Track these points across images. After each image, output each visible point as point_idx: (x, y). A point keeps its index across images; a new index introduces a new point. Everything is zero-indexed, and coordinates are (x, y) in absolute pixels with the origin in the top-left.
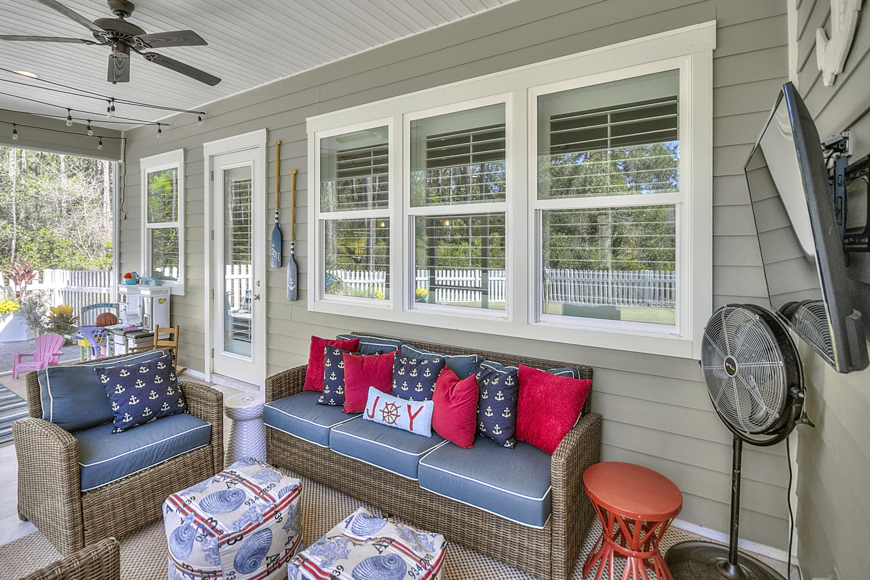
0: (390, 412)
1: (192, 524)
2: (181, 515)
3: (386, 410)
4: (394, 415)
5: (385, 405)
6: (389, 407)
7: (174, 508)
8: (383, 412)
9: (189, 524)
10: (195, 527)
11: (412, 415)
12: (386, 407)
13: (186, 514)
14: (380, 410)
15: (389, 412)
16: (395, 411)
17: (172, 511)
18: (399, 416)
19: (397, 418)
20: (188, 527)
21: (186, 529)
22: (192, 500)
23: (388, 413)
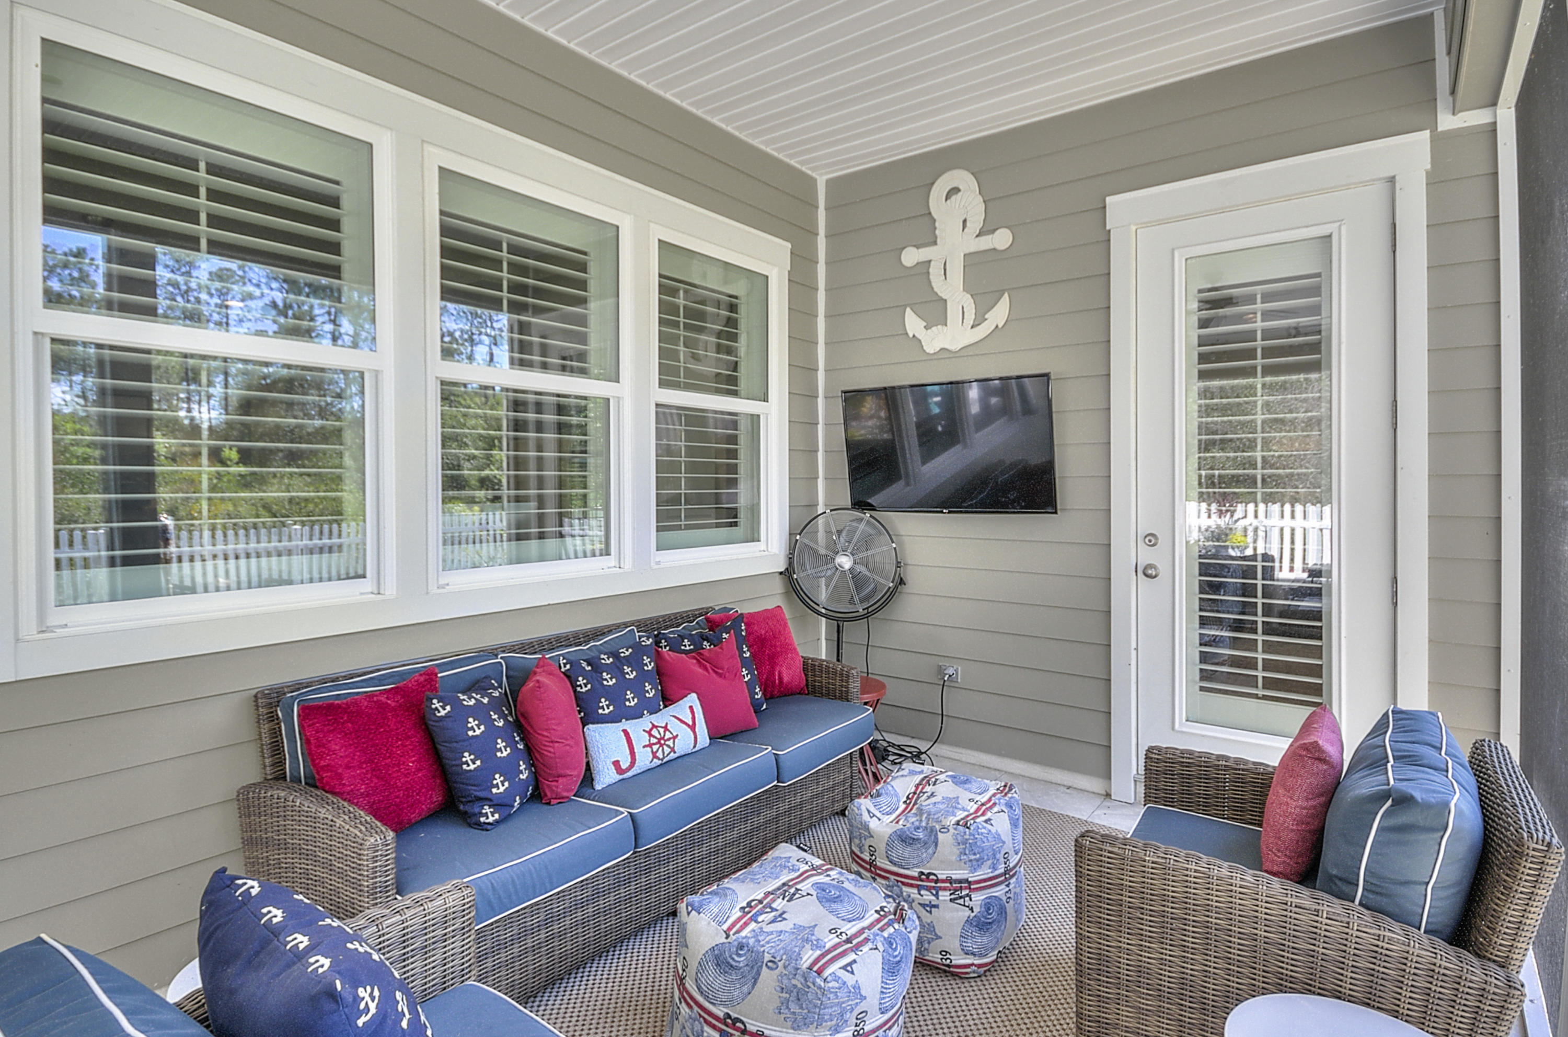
0: (662, 738)
1: (886, 934)
2: (865, 949)
3: (654, 740)
4: (669, 739)
5: (647, 735)
6: (654, 732)
7: (851, 957)
8: (650, 745)
9: (885, 938)
10: (891, 930)
11: (690, 723)
12: (651, 735)
13: (867, 940)
14: (644, 747)
15: (659, 740)
16: (667, 733)
17: (855, 961)
18: (677, 736)
19: (676, 740)
20: (889, 942)
21: (890, 944)
22: (839, 931)
23: (659, 742)
